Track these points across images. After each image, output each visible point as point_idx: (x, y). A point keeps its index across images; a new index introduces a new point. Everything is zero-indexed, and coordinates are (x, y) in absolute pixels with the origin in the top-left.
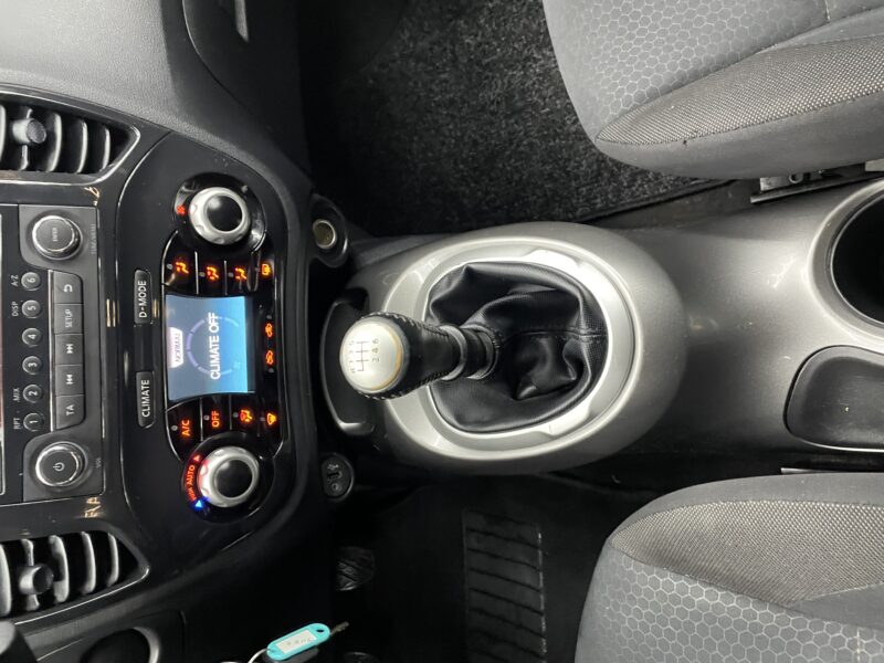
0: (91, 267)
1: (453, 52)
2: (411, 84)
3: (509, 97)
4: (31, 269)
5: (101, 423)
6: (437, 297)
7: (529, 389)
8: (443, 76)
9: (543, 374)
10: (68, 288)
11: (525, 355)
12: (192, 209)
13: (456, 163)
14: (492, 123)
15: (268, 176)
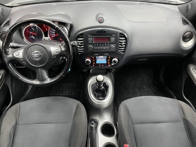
0: (109, 50)
1: (143, 84)
2: (139, 78)
3: (136, 92)
4: (109, 45)
5: (94, 51)
6: (106, 83)
7: (96, 93)
8: (140, 83)
9: (97, 94)
10: (107, 48)
11: (99, 92)
12: (115, 59)
13: (126, 84)
14: (132, 90)
15: (119, 65)
